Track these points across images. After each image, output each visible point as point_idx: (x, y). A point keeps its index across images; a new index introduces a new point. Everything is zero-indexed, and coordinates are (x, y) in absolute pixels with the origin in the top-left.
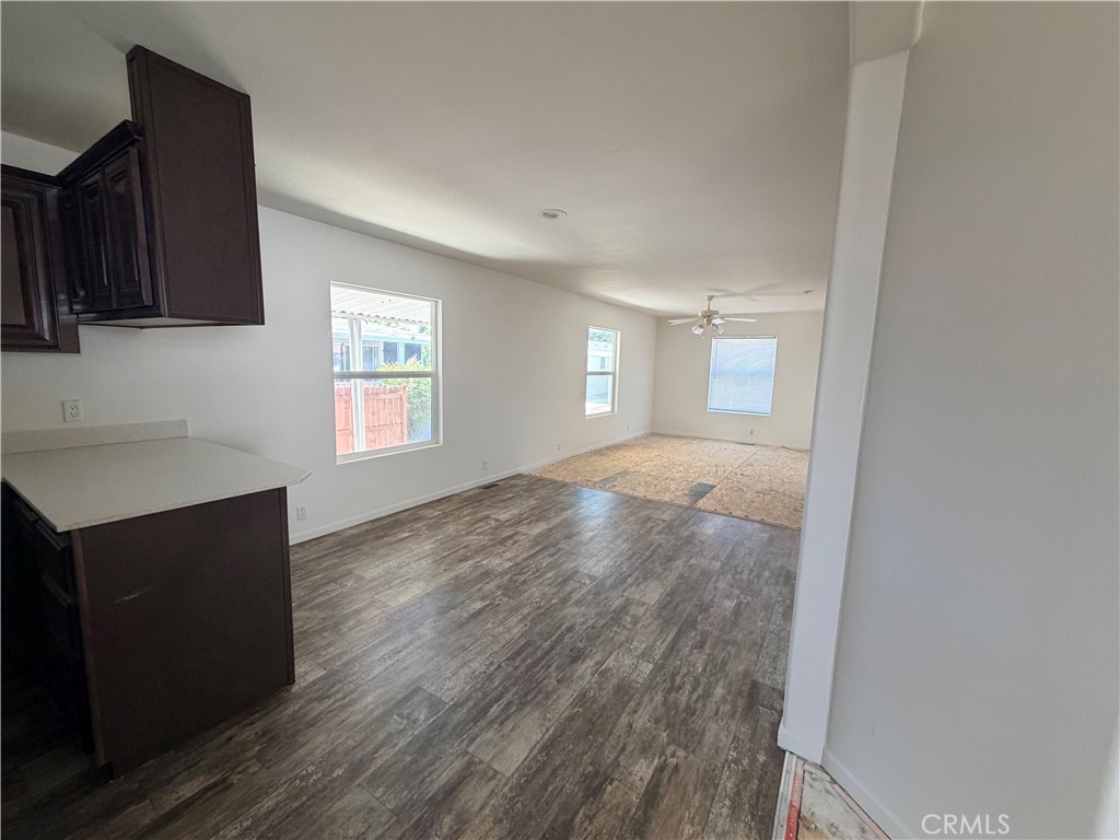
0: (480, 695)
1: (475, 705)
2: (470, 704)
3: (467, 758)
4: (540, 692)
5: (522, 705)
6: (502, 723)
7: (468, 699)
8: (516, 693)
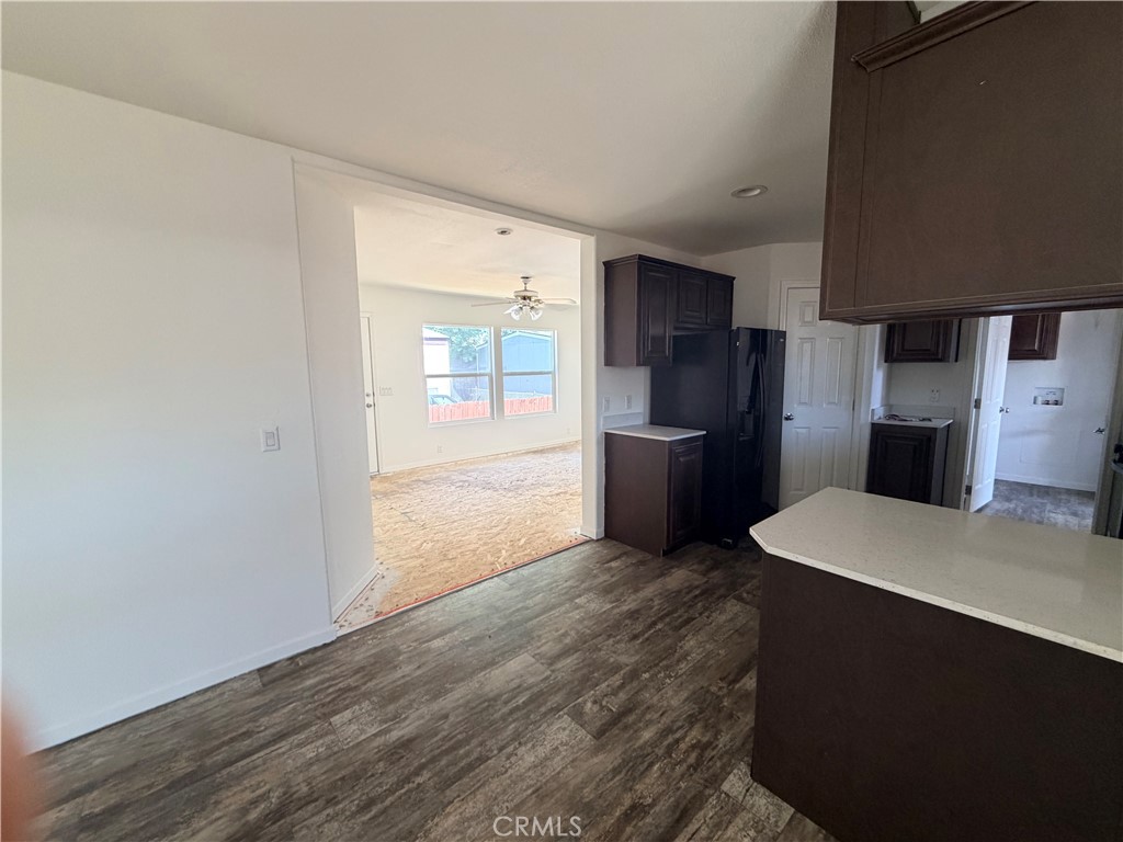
0: (532, 717)
1: (539, 707)
2: (543, 709)
3: (553, 668)
4: (473, 708)
5: (495, 699)
6: (519, 687)
7: (545, 714)
8: (496, 711)
